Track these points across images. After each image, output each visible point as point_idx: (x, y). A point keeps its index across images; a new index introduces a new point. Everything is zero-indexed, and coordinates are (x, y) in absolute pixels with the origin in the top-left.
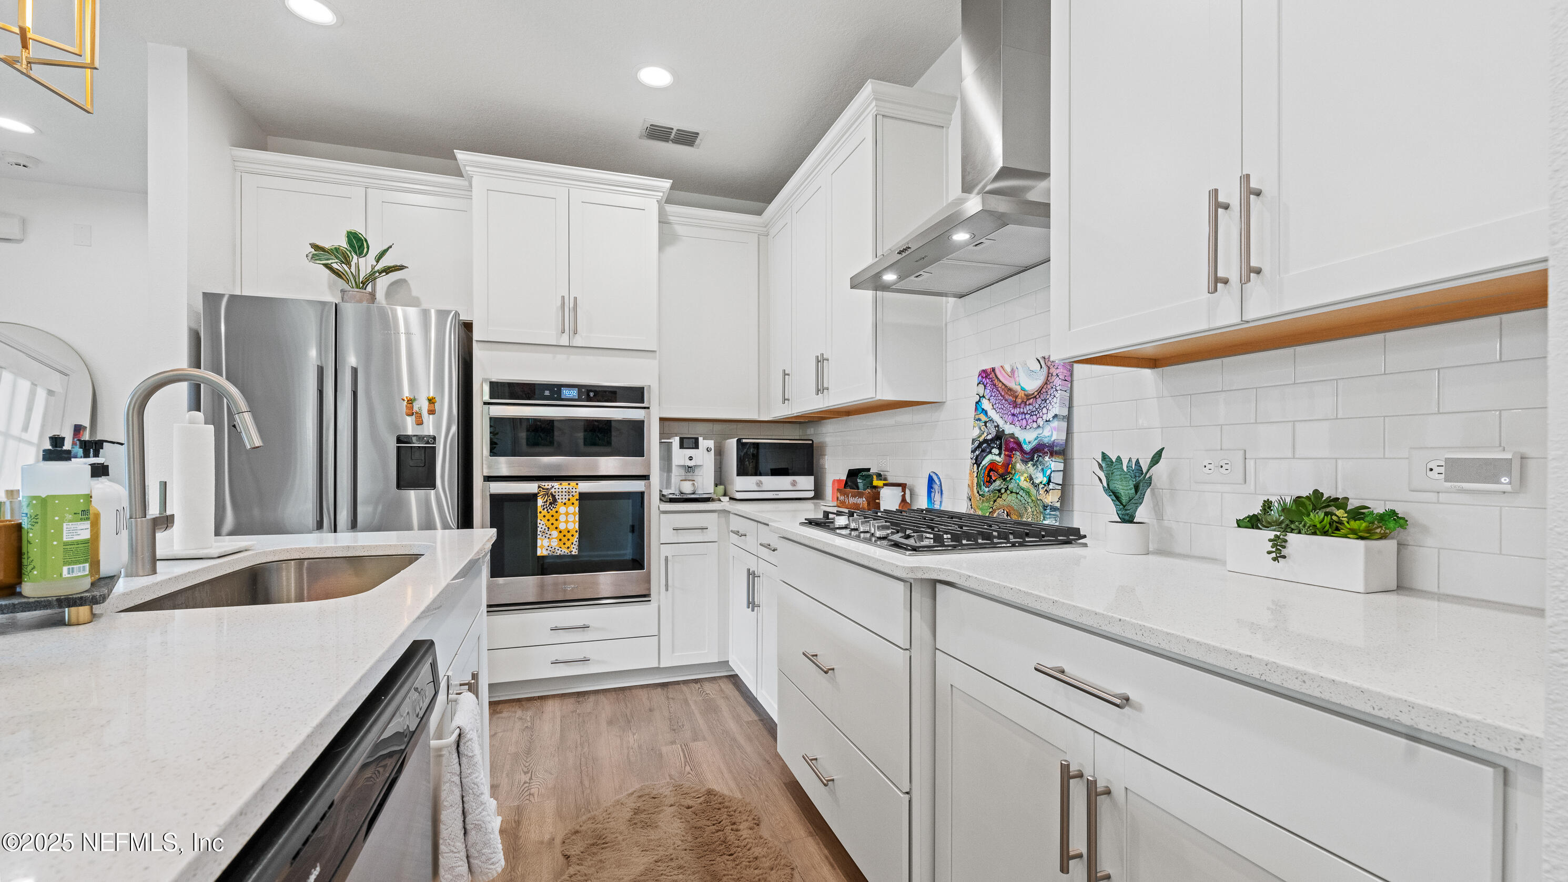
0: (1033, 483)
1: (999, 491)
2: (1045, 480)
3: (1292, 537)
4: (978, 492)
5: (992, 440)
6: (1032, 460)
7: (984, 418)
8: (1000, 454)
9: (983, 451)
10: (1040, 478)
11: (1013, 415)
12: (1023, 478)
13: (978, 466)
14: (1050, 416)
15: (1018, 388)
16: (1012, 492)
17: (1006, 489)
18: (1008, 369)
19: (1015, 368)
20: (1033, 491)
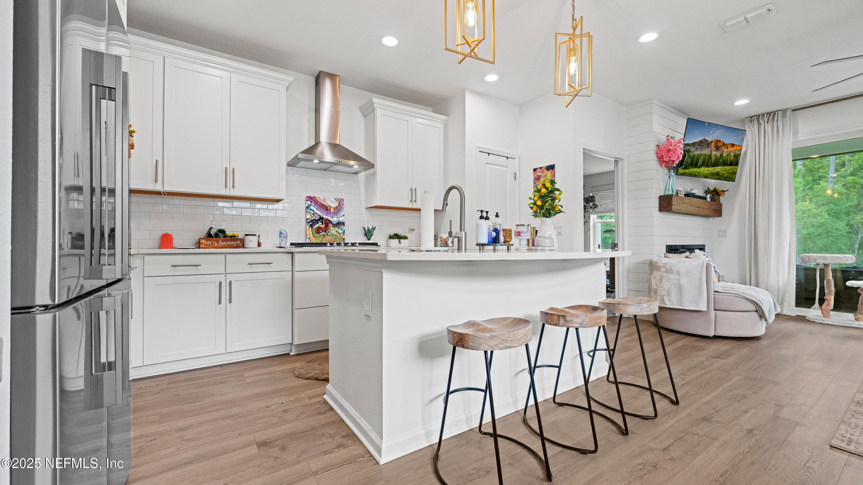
0: (338, 233)
1: (324, 235)
2: (342, 232)
3: (401, 240)
4: (313, 236)
5: (318, 220)
6: (337, 226)
7: (312, 212)
8: (322, 224)
9: (313, 223)
10: (340, 231)
11: (327, 213)
12: (334, 232)
13: (312, 228)
14: (342, 215)
15: (328, 205)
16: (330, 236)
17: (327, 235)
18: (323, 199)
19: (325, 199)
20: (339, 235)
